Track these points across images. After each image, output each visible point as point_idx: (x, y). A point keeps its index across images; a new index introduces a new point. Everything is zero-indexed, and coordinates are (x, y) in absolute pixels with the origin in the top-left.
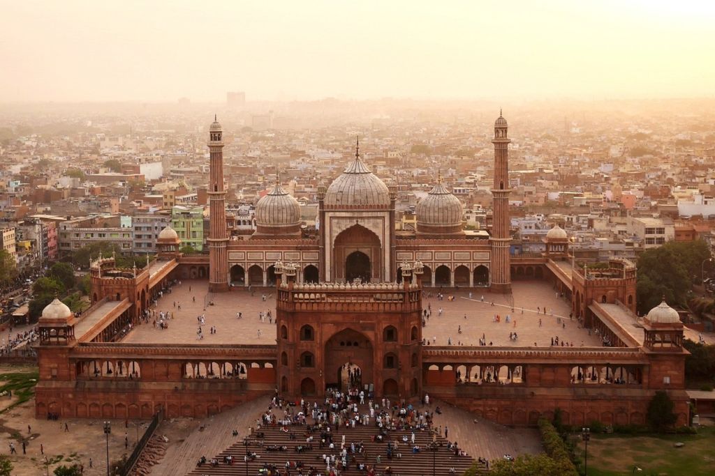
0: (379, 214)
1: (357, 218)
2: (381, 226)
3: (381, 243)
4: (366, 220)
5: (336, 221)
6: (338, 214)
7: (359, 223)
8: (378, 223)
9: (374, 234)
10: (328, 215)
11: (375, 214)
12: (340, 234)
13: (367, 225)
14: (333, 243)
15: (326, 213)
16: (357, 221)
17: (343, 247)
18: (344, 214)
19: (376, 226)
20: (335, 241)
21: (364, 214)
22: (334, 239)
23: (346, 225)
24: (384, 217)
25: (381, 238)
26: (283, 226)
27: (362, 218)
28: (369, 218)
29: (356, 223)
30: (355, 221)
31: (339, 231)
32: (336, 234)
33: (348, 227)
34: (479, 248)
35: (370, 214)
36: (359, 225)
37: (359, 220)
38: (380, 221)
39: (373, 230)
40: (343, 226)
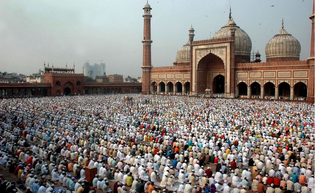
0: (223, 45)
1: (211, 48)
2: (225, 53)
3: (225, 65)
4: (216, 50)
5: (198, 51)
6: (200, 47)
7: (212, 52)
8: (223, 51)
9: (220, 59)
10: (194, 48)
11: (221, 45)
12: (201, 60)
13: (216, 53)
14: (197, 66)
15: (193, 47)
16: (210, 51)
17: (211, 72)
18: (203, 47)
19: (221, 53)
20: (198, 65)
21: (215, 46)
22: (197, 63)
23: (205, 54)
24: (226, 47)
25: (224, 62)
26: (185, 62)
27: (213, 48)
28: (217, 48)
29: (209, 52)
30: (209, 50)
31: (201, 58)
32: (199, 60)
33: (206, 55)
34: (298, 67)
35: (218, 45)
36: (212, 54)
37: (212, 50)
38: (224, 49)
39: (220, 56)
40: (203, 54)
